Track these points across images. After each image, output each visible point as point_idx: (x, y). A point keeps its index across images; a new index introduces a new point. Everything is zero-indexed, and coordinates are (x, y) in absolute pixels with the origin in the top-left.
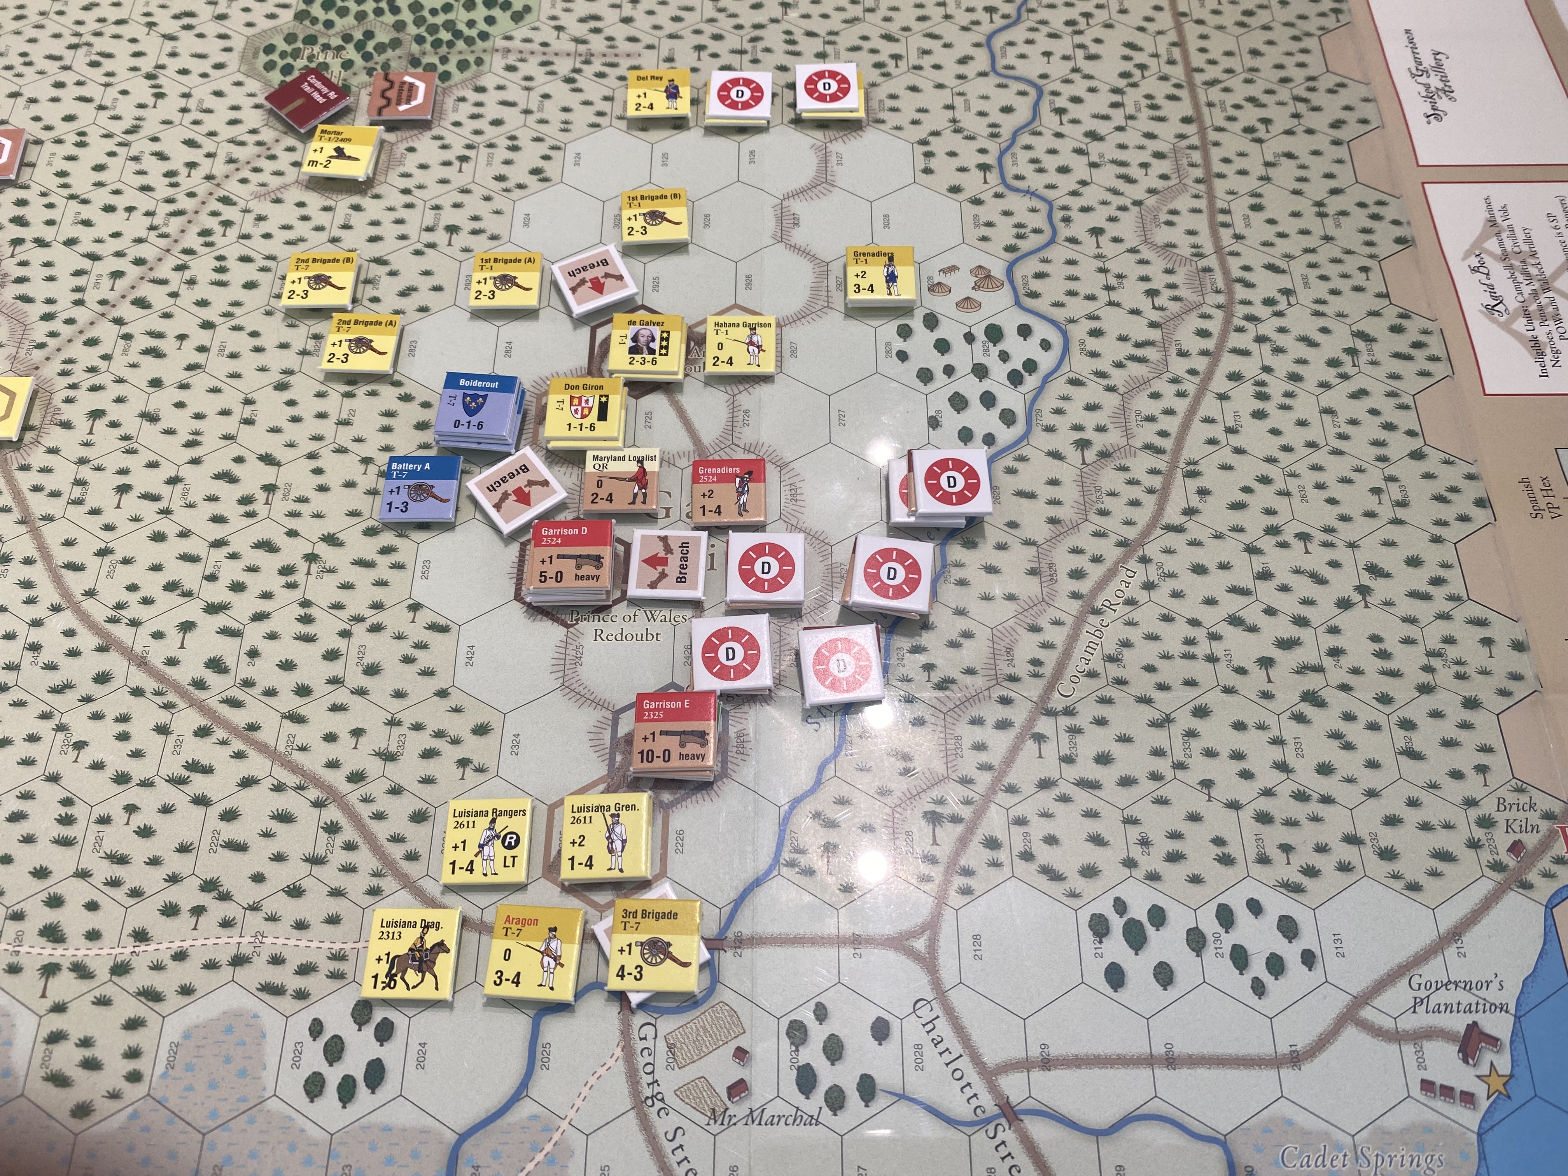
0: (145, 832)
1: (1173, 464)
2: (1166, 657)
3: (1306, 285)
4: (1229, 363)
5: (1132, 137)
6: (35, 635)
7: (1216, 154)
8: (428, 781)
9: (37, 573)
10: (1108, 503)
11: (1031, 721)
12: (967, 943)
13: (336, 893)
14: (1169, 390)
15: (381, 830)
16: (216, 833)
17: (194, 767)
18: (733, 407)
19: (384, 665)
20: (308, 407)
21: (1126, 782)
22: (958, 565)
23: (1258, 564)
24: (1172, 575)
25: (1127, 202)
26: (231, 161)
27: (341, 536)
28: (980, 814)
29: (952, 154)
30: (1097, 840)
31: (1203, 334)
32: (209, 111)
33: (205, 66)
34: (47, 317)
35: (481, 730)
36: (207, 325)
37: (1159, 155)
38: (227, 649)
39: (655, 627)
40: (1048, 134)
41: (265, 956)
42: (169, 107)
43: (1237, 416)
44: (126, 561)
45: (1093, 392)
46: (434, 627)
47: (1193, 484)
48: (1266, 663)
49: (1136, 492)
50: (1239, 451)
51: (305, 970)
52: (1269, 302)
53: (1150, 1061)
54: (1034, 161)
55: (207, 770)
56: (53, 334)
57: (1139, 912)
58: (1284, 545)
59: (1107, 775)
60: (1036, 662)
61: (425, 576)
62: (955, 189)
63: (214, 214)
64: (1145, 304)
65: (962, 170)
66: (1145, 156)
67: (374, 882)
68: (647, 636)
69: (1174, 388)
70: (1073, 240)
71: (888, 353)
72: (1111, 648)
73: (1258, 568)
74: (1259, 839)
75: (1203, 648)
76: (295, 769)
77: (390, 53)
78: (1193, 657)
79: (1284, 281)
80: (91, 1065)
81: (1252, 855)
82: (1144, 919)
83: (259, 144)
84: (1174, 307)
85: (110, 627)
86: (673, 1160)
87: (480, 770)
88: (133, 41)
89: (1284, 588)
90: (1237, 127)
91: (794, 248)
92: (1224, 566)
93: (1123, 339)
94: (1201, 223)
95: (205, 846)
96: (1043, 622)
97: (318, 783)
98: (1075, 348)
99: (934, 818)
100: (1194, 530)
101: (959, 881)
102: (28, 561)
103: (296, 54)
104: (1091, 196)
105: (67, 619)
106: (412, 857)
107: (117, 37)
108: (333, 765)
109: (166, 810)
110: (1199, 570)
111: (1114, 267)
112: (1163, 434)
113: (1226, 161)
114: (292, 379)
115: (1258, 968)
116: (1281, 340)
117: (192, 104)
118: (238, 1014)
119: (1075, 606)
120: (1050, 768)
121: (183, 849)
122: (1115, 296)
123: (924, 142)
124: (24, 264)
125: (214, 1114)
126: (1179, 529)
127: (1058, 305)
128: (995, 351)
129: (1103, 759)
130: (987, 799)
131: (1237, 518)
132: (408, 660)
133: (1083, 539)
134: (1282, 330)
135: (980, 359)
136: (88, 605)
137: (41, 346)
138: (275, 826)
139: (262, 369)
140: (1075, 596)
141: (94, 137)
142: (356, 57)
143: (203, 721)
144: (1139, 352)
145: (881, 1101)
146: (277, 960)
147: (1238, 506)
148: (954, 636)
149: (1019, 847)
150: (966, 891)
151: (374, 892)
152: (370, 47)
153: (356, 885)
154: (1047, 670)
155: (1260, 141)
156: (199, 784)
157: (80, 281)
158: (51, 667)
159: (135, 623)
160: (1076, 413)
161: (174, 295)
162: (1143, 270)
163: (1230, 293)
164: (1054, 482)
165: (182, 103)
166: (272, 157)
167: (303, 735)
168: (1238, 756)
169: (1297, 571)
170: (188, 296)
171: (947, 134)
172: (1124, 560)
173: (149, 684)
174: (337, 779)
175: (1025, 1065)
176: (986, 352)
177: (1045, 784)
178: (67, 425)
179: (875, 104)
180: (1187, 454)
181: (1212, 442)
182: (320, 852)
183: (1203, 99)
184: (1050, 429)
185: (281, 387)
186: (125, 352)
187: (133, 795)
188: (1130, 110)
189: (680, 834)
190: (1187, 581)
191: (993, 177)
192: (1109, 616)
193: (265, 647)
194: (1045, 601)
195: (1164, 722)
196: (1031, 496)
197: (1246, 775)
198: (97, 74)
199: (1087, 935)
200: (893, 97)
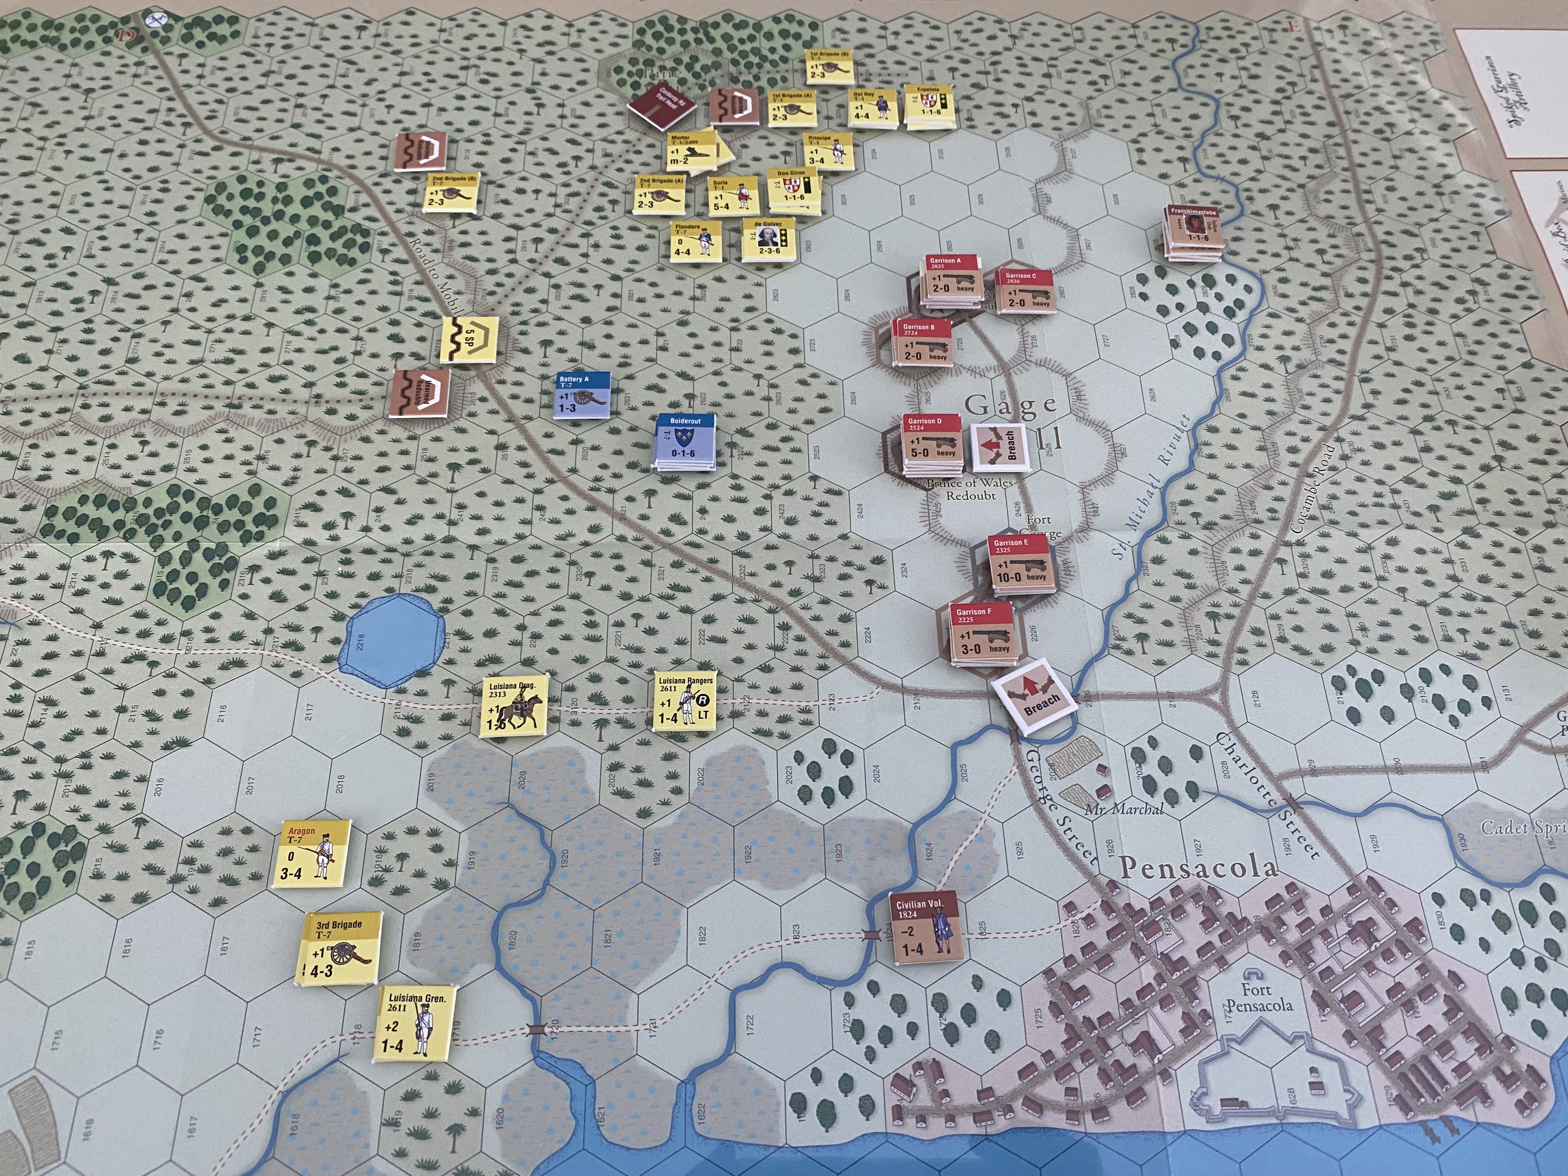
0: (651, 632)
1: (1351, 372)
2: (1363, 505)
3: (1434, 245)
4: (1383, 302)
5: (1291, 137)
6: (539, 500)
7: (1356, 150)
8: (846, 595)
9: (529, 456)
10: (1308, 401)
11: (1275, 548)
12: (1248, 694)
13: (796, 669)
14: (1342, 321)
15: (821, 628)
16: (702, 632)
17: (676, 587)
18: (1023, 335)
19: (800, 518)
20: (706, 338)
21: (1345, 589)
22: (1206, 444)
23: (1421, 441)
24: (1360, 450)
25: (1294, 186)
26: (607, 155)
27: (751, 430)
28: (1246, 612)
29: (1158, 150)
30: (1330, 628)
31: (1363, 281)
32: (581, 117)
33: (571, 83)
34: (492, 272)
35: (878, 561)
36: (616, 278)
37: (1313, 151)
38: (683, 508)
39: (990, 490)
40: (1228, 135)
41: (753, 712)
42: (551, 114)
43: (1393, 339)
44: (595, 448)
45: (1287, 322)
46: (830, 491)
47: (1367, 387)
48: (1434, 509)
49: (1327, 393)
50: (1397, 363)
51: (784, 719)
52: (1408, 258)
53: (1385, 769)
54: (1220, 155)
55: (687, 590)
56: (499, 285)
57: (1365, 674)
58: (1438, 428)
59: (1332, 586)
60: (1271, 510)
61: (816, 457)
62: (1164, 176)
63: (603, 195)
64: (1316, 259)
65: (1167, 161)
66: (1303, 152)
67: (822, 662)
68: (985, 496)
69: (1345, 319)
70: (1257, 213)
71: (1133, 294)
72: (1324, 501)
73: (1421, 444)
74: (1443, 626)
75: (1388, 500)
76: (750, 588)
77: (713, 73)
78: (1382, 505)
79: (1417, 243)
80: (645, 784)
81: (1439, 637)
82: (1369, 678)
83: (626, 142)
84: (1338, 262)
85: (594, 494)
86: (1066, 838)
87: (882, 587)
88: (511, 63)
89: (1442, 458)
90: (1369, 129)
91: (1050, 218)
92: (1397, 444)
93: (1304, 284)
94: (1351, 200)
95: (696, 641)
96: (1273, 483)
97: (769, 597)
98: (1270, 292)
99: (1213, 616)
100: (1372, 420)
101: (1239, 656)
102: (520, 448)
103: (640, 73)
104: (1266, 181)
105: (560, 489)
106: (845, 645)
107: (496, 60)
108: (777, 585)
109: (663, 617)
110: (1379, 446)
111: (1291, 233)
112: (1342, 352)
113: (1364, 154)
114: (690, 318)
115: (1453, 709)
116: (1420, 285)
117: (567, 111)
118: (744, 749)
119: (1295, 471)
120: (1292, 582)
121: (680, 642)
122: (1294, 254)
123: (1135, 141)
124: (464, 232)
125: (738, 814)
126: (1362, 418)
127: (1252, 260)
128: (1212, 293)
129: (1328, 575)
130: (1250, 602)
131: (1402, 410)
132: (816, 514)
133: (1293, 425)
134: (1420, 278)
135: (1201, 299)
136: (573, 478)
137: (492, 293)
138: (743, 626)
139: (665, 310)
140: (1294, 465)
141: (495, 137)
142: (689, 77)
143: (676, 558)
144: (1318, 294)
145: (1203, 799)
146: (762, 714)
147: (1401, 402)
148: (1211, 493)
149: (1276, 634)
150: (1243, 663)
151: (823, 668)
152: (697, 67)
153: (810, 663)
154: (1281, 515)
155: (1387, 140)
156: (683, 599)
157: (511, 245)
158: (555, 521)
159: (611, 491)
160: (1276, 337)
161: (585, 255)
162: (1312, 235)
163: (1379, 252)
164: (1267, 386)
165: (559, 111)
166: (639, 152)
167: (750, 565)
168: (1421, 571)
169: (1449, 446)
170: (596, 257)
171: (1152, 134)
172: (1324, 440)
173: (630, 534)
174: (781, 594)
175: (1300, 773)
176: (1205, 294)
177: (1289, 592)
178: (526, 351)
179: (1093, 112)
180: (1361, 365)
181: (1377, 357)
182: (779, 642)
183: (1341, 109)
184: (1259, 349)
185: (683, 323)
186: (558, 298)
187: (638, 607)
188: (1287, 117)
189: (1033, 628)
190: (1371, 454)
191: (1191, 167)
192: (1319, 479)
193: (710, 506)
194: (1271, 469)
195: (1367, 549)
196: (1253, 395)
197: (1429, 584)
198: (487, 89)
199: (1331, 689)
200: (1107, 107)
